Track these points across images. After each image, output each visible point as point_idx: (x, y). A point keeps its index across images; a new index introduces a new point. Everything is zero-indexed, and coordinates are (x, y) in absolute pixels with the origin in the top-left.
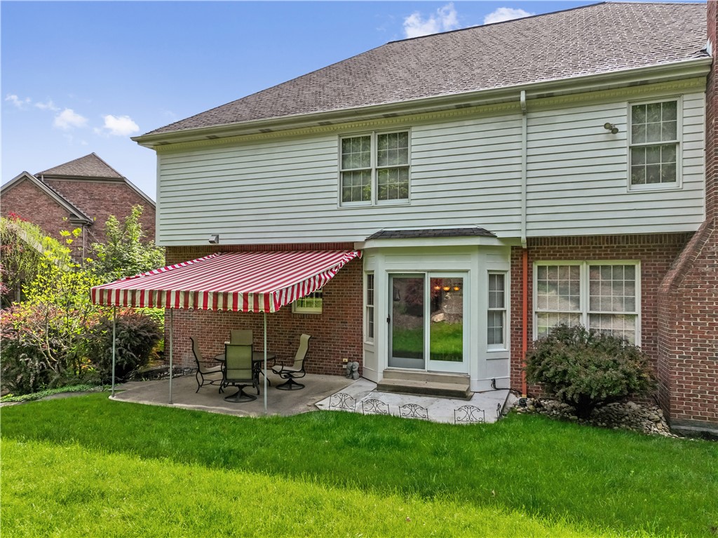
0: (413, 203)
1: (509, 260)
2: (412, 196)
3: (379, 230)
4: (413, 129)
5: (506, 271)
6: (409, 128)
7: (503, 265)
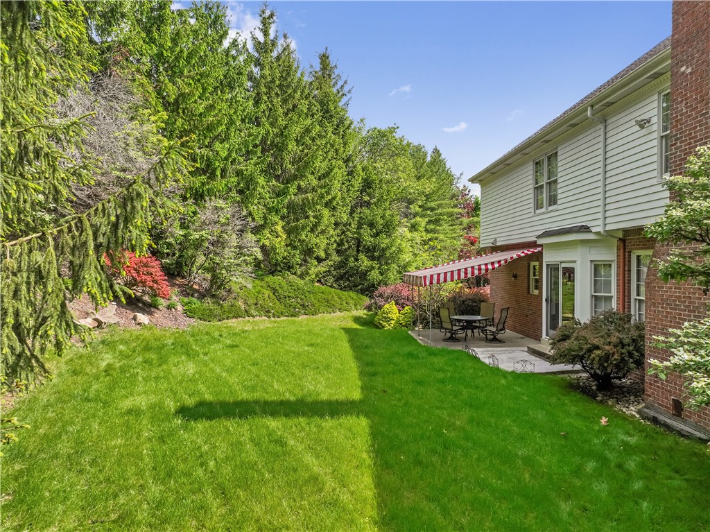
0: (560, 207)
1: (616, 251)
2: (559, 202)
3: (544, 231)
4: (559, 149)
5: (613, 261)
6: (557, 148)
7: (609, 255)
